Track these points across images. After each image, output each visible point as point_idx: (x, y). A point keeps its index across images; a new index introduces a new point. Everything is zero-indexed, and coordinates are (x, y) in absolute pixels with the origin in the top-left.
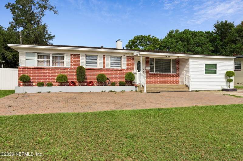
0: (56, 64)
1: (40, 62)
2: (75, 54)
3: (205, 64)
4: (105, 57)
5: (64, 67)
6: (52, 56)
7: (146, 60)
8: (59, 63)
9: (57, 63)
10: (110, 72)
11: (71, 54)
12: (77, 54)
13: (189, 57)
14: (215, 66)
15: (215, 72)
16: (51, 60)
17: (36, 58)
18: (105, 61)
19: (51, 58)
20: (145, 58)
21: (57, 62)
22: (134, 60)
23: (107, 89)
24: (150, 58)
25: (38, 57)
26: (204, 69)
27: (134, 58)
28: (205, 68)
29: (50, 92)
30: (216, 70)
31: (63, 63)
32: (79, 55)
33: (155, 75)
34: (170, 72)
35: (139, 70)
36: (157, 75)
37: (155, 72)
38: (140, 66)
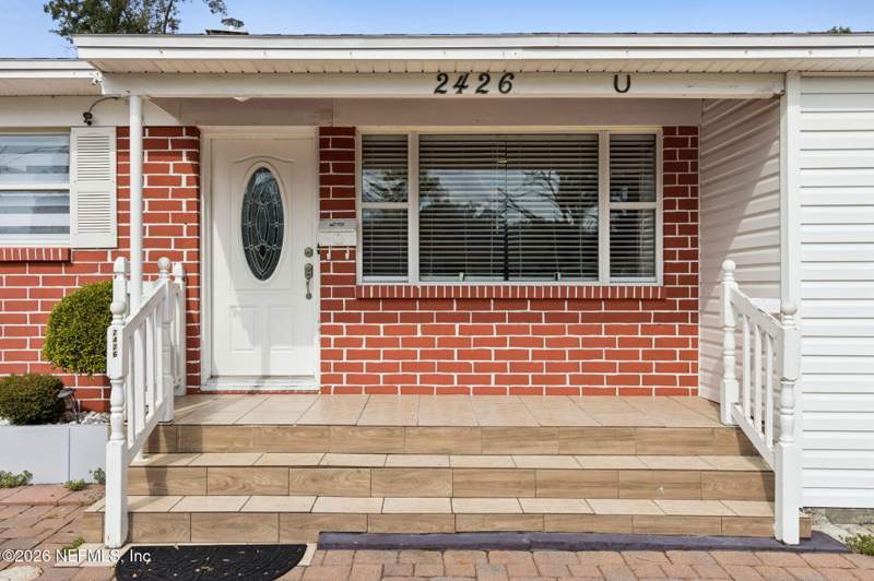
7: (323, 156)
20: (314, 132)
22: (195, 157)
24: (364, 129)
27: (197, 144)
33: (427, 301)
34: (593, 272)
35: (263, 252)
36: (444, 300)
37: (424, 270)
38: (276, 214)
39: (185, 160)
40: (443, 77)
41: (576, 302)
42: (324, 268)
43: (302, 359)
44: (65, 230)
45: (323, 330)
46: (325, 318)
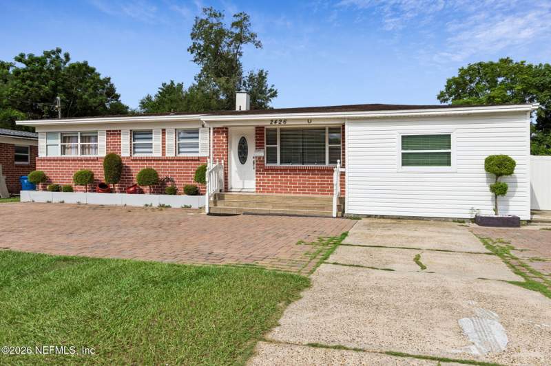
0: (89, 151)
1: (68, 148)
2: (113, 131)
3: (403, 137)
4: (165, 133)
5: (97, 156)
6: (81, 136)
7: (256, 134)
8: (94, 150)
9: (91, 150)
10: (176, 164)
11: (107, 131)
12: (117, 131)
13: (344, 119)
14: (445, 140)
15: (445, 160)
16: (79, 143)
17: (59, 142)
18: (165, 141)
19: (79, 140)
20: (254, 128)
21: (92, 147)
22: (227, 134)
23: (156, 200)
24: (266, 127)
25: (64, 139)
26: (397, 151)
27: (227, 131)
28: (403, 149)
29: (63, 202)
30: (449, 153)
31: (96, 148)
32: (120, 131)
33: (281, 170)
34: (324, 163)
35: (243, 157)
36: (285, 170)
37: (281, 162)
38: (246, 148)
39: (224, 135)
40: (272, 121)
41: (319, 170)
42: (257, 161)
43: (251, 185)
44: (198, 152)
45: (257, 177)
46: (257, 174)
